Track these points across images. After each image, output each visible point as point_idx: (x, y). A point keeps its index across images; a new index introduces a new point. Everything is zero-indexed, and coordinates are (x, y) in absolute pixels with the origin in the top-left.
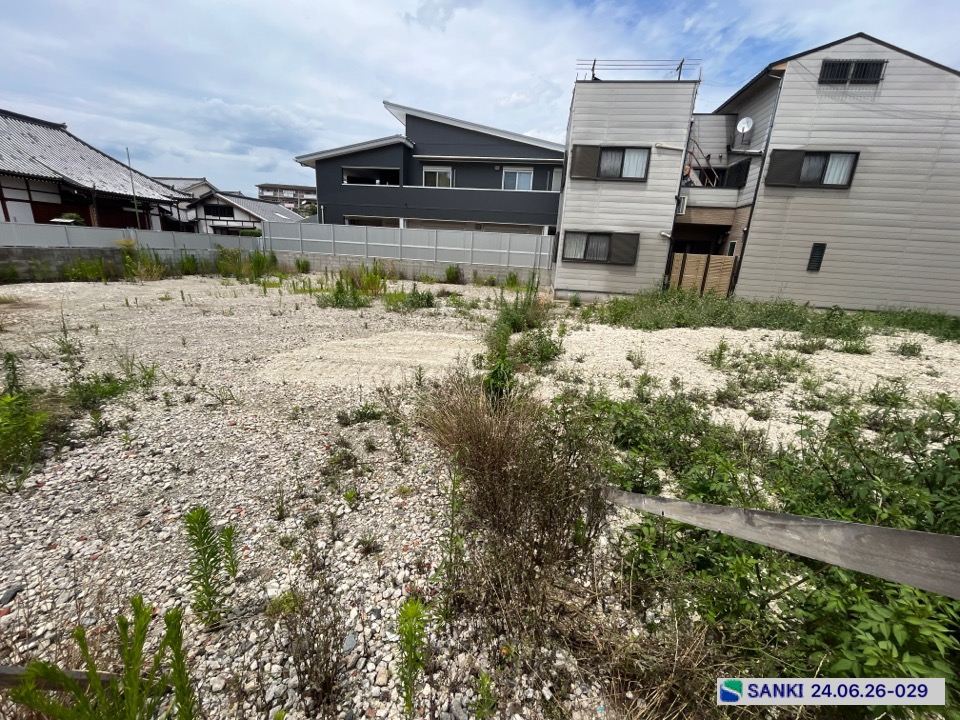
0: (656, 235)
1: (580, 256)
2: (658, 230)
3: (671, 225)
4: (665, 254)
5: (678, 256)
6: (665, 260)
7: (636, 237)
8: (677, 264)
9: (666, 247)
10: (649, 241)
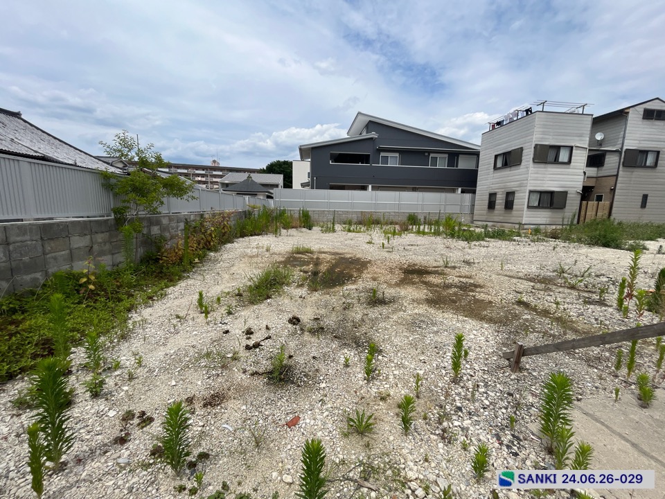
0: (574, 192)
1: (536, 204)
2: (576, 189)
3: (581, 187)
4: (579, 202)
5: (584, 202)
6: (579, 205)
7: (565, 193)
8: (584, 207)
9: (579, 198)
10: (571, 195)
